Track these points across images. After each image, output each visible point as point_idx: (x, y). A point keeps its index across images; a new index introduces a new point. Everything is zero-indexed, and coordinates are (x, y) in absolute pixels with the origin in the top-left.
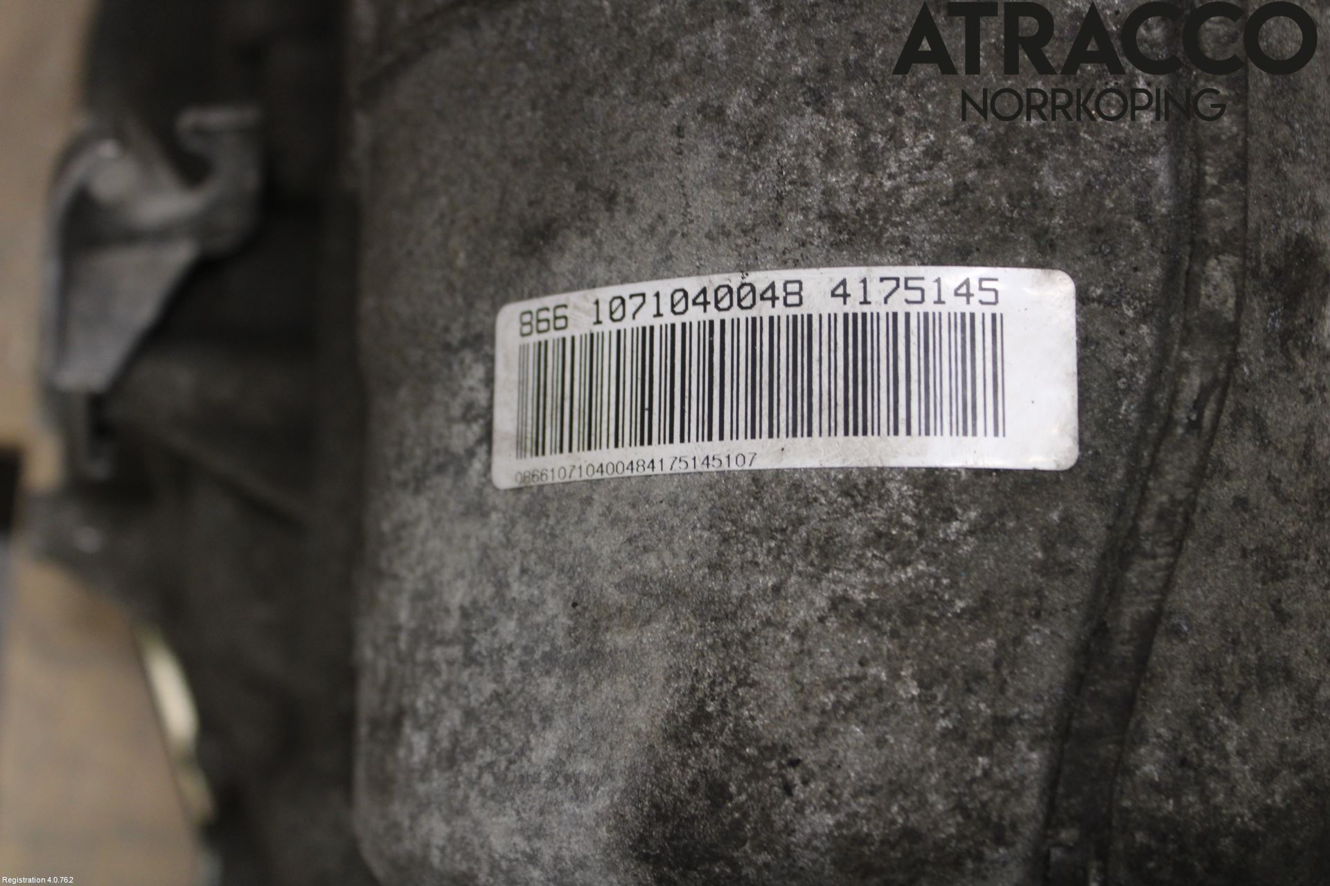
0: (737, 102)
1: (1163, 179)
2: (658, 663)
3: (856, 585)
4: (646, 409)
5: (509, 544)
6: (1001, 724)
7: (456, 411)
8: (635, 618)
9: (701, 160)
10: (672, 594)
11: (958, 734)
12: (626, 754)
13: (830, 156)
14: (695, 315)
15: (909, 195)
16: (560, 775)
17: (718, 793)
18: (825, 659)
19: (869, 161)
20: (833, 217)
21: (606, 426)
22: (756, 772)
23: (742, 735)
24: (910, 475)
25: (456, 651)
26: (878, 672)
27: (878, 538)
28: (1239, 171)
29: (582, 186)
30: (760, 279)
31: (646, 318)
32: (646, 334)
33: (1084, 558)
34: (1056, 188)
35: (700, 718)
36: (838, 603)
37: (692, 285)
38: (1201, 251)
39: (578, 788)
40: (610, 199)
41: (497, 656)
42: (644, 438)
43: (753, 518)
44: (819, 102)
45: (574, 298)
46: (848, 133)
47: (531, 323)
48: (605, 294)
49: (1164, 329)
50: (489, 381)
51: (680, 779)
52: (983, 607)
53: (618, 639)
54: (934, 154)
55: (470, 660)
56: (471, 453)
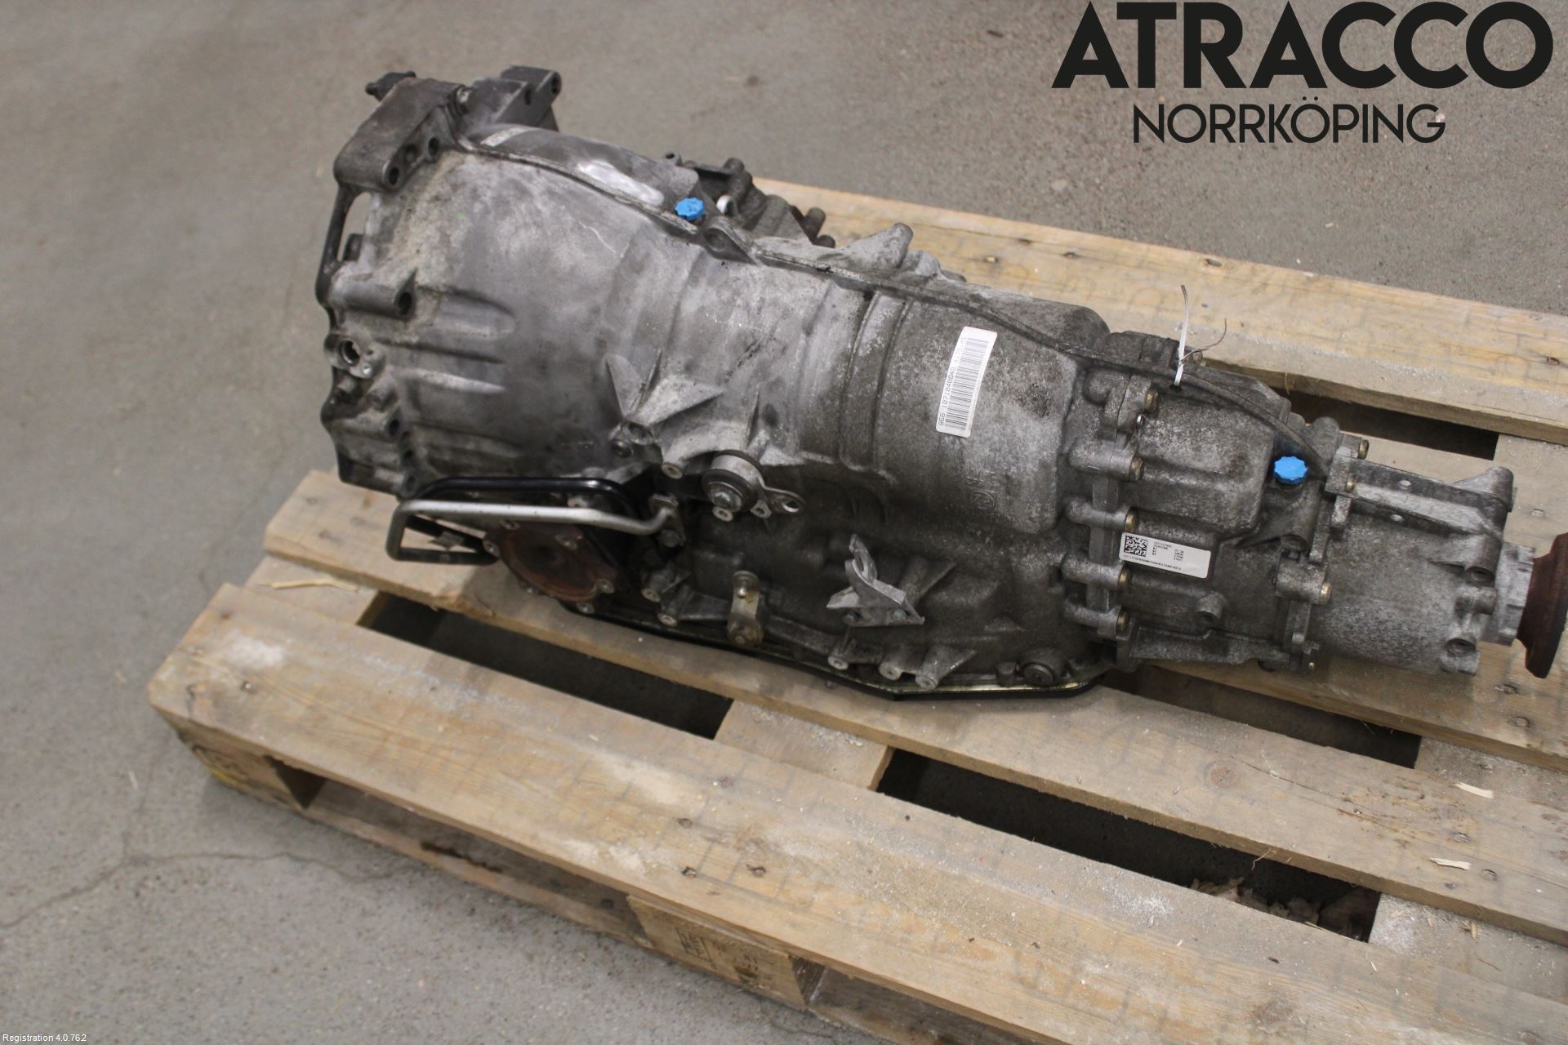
0: (916, 371)
1: (953, 310)
2: (1010, 406)
3: (1007, 369)
4: (965, 400)
5: (981, 435)
6: (1036, 352)
7: (951, 446)
8: (1001, 410)
9: (924, 379)
10: (999, 401)
11: (1036, 359)
12: (1024, 415)
13: (931, 357)
14: (951, 387)
15: (943, 346)
16: (1025, 430)
17: (1035, 399)
18: (1017, 376)
19: (935, 351)
20: (942, 359)
21: (965, 409)
22: (1033, 392)
23: (1026, 393)
24: (991, 357)
25: (998, 454)
26: (1022, 369)
27: (1000, 364)
28: (956, 297)
29: (920, 404)
30: (949, 374)
31: (948, 397)
32: (952, 397)
33: (1013, 335)
34: (949, 324)
35: (1021, 400)
36: (1008, 372)
37: (946, 386)
38: (967, 306)
39: (1028, 427)
40: (925, 398)
41: (1000, 441)
42: (970, 401)
43: (990, 383)
44: (922, 357)
45: (940, 411)
46: (929, 353)
47: (941, 424)
48: (941, 404)
49: (978, 315)
50: (949, 435)
51: (1031, 406)
52: (1017, 351)
53: (1004, 413)
54: (937, 341)
55: (1000, 450)
56: (961, 443)
